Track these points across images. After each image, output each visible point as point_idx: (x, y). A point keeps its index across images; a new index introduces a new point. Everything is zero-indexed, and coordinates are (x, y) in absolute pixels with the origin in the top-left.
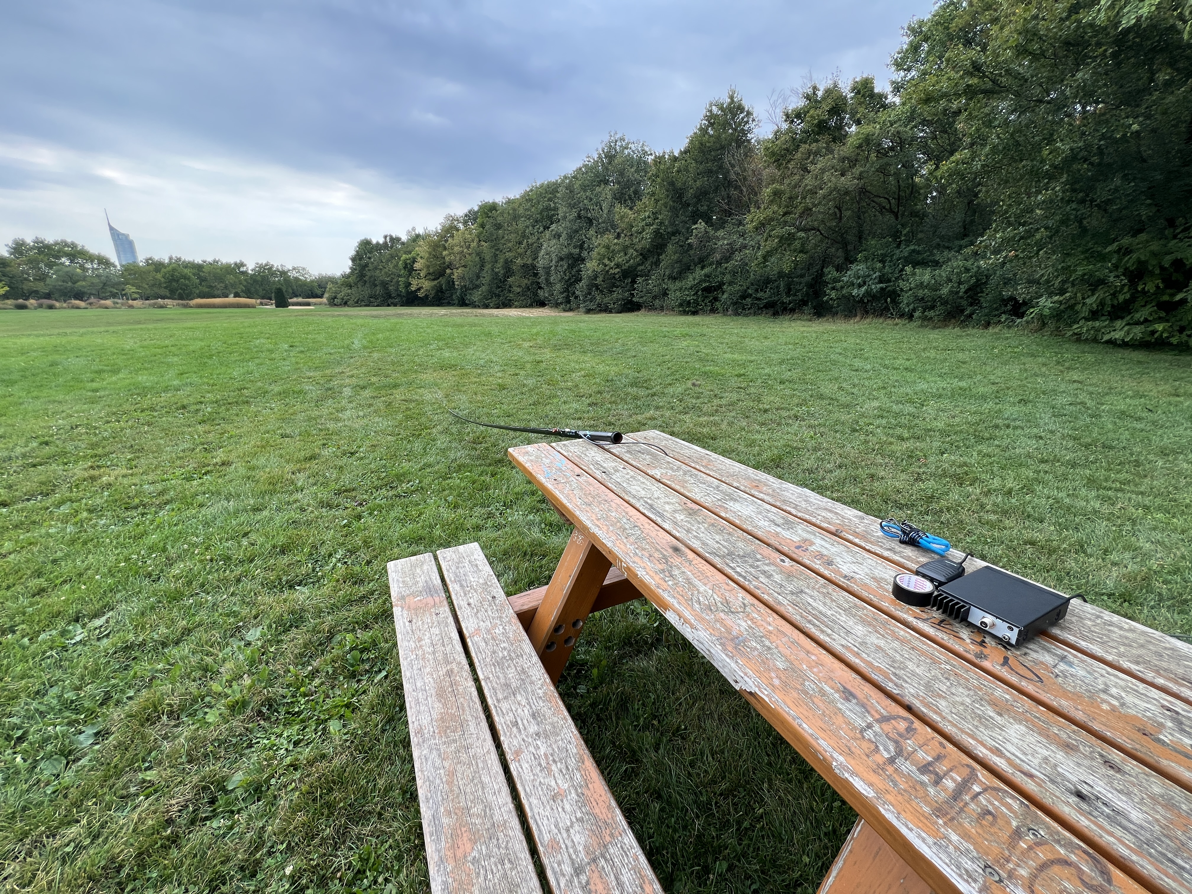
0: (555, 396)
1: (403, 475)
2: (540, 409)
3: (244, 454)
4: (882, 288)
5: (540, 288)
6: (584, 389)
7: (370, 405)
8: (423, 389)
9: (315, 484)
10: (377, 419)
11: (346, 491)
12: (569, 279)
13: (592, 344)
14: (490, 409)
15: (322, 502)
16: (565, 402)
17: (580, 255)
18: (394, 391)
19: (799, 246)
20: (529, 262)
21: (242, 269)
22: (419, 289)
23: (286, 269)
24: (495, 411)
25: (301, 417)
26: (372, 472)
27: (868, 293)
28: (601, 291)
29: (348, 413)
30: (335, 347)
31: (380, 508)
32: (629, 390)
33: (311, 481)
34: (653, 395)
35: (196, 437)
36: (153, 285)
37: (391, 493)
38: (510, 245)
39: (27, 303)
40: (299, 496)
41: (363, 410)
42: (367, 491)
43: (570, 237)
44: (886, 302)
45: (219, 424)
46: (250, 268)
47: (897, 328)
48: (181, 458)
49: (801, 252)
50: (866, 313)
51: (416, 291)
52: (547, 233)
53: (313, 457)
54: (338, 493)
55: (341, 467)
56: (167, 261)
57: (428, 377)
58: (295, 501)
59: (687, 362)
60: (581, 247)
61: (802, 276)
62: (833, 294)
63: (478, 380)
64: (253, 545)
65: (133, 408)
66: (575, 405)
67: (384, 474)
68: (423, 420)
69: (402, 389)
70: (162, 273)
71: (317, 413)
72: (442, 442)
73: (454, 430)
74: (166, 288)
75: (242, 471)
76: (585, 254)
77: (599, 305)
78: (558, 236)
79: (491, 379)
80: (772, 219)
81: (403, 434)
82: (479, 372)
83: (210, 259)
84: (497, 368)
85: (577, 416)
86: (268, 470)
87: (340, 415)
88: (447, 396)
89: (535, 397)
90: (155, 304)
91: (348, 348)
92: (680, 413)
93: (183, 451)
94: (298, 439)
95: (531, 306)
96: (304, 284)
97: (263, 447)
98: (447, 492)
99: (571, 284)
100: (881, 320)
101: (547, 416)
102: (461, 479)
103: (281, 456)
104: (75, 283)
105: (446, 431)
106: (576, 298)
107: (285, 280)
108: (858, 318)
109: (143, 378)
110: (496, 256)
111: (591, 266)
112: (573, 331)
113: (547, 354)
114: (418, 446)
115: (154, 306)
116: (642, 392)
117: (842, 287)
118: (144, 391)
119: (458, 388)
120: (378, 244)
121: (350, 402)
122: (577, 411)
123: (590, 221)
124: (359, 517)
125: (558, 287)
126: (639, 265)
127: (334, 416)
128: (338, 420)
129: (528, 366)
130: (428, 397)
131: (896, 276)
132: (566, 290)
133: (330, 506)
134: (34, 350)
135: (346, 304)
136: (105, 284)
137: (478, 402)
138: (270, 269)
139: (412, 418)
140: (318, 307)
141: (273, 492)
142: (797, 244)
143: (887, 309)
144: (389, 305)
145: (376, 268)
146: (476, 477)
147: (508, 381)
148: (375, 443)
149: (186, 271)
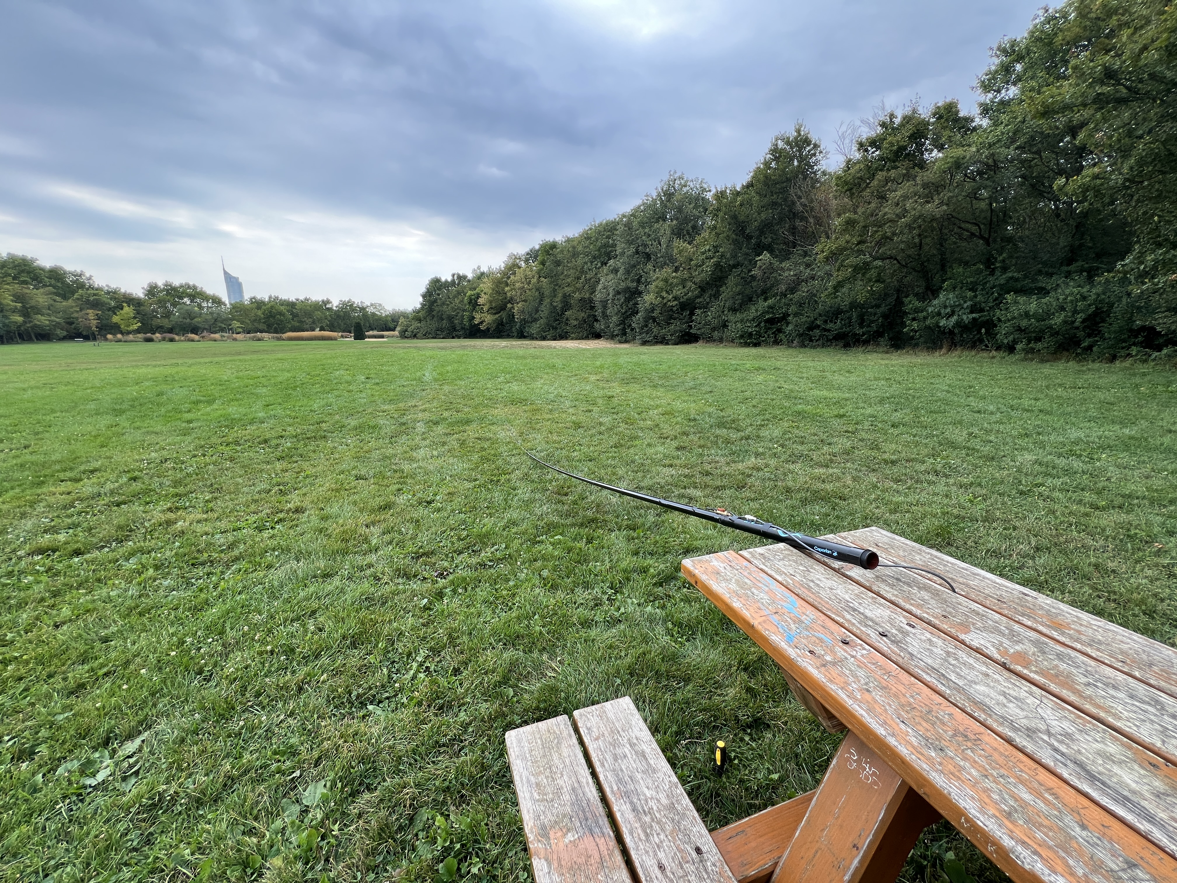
0: (636, 438)
1: (487, 535)
2: (624, 451)
3: (318, 499)
4: (974, 319)
5: (597, 320)
6: (667, 429)
7: (444, 444)
8: (495, 426)
9: (391, 543)
10: (451, 461)
11: (424, 554)
12: (626, 312)
13: (660, 378)
14: (569, 451)
15: (398, 570)
16: (649, 445)
17: (637, 288)
18: (467, 428)
19: (875, 274)
20: (587, 296)
21: (328, 306)
22: (482, 323)
23: (365, 305)
24: (575, 454)
25: (376, 454)
26: (451, 530)
27: (958, 324)
28: (658, 324)
29: (422, 452)
30: (408, 379)
31: (464, 583)
32: (718, 432)
33: (387, 538)
34: (748, 438)
35: (273, 476)
36: (254, 321)
37: (474, 560)
38: (569, 280)
39: (154, 336)
40: (372, 558)
41: (436, 449)
42: (447, 556)
43: (628, 272)
44: (979, 332)
45: (297, 462)
46: (335, 305)
47: (995, 361)
48: (256, 501)
49: (877, 281)
50: (953, 345)
51: (478, 324)
52: (605, 269)
53: (387, 506)
54: (417, 557)
55: (418, 521)
56: (267, 300)
57: (499, 412)
58: (370, 566)
59: (773, 400)
60: (639, 281)
61: (878, 306)
62: (915, 325)
63: (551, 417)
64: (320, 630)
65: (220, 441)
66: (660, 449)
67: (465, 533)
68: (500, 462)
69: (474, 425)
70: (262, 311)
71: (390, 451)
72: (524, 492)
73: (535, 476)
74: (264, 323)
75: (315, 521)
76: (642, 288)
77: (655, 337)
78: (616, 271)
79: (564, 416)
80: (845, 249)
81: (482, 479)
82: (550, 407)
83: (302, 298)
84: (568, 403)
85: (667, 462)
86: (341, 521)
87: (415, 454)
88: (521, 434)
89: (615, 439)
90: (254, 337)
91: (420, 380)
92: (787, 462)
93: (259, 492)
94: (372, 481)
95: (587, 338)
96: (380, 318)
97: (337, 490)
98: (539, 564)
99: (627, 317)
100: (973, 353)
101: (633, 462)
102: (552, 544)
103: (355, 503)
104: (192, 320)
105: (526, 477)
106: (632, 330)
107: (363, 315)
108: (944, 351)
109: (234, 410)
110: (555, 290)
111: (649, 299)
112: (637, 364)
113: (616, 389)
114: (498, 496)
115: (253, 339)
116: (734, 436)
117: (925, 318)
118: (231, 423)
119: (531, 425)
120: (446, 281)
121: (424, 439)
122: (665, 456)
123: (648, 257)
124: (440, 595)
125: (615, 319)
126: (698, 297)
127: (408, 455)
128: (412, 460)
129: (600, 401)
130: (502, 435)
131: (990, 305)
132: (623, 322)
133: (408, 576)
134: (147, 380)
135: (415, 336)
136: (216, 320)
137: (555, 442)
138: (351, 305)
139: (488, 460)
140: (390, 339)
141: (345, 552)
142: (873, 273)
143: (981, 341)
144: (453, 338)
145: (443, 304)
146: (570, 544)
147: (582, 418)
148: (452, 490)
149: (282, 308)
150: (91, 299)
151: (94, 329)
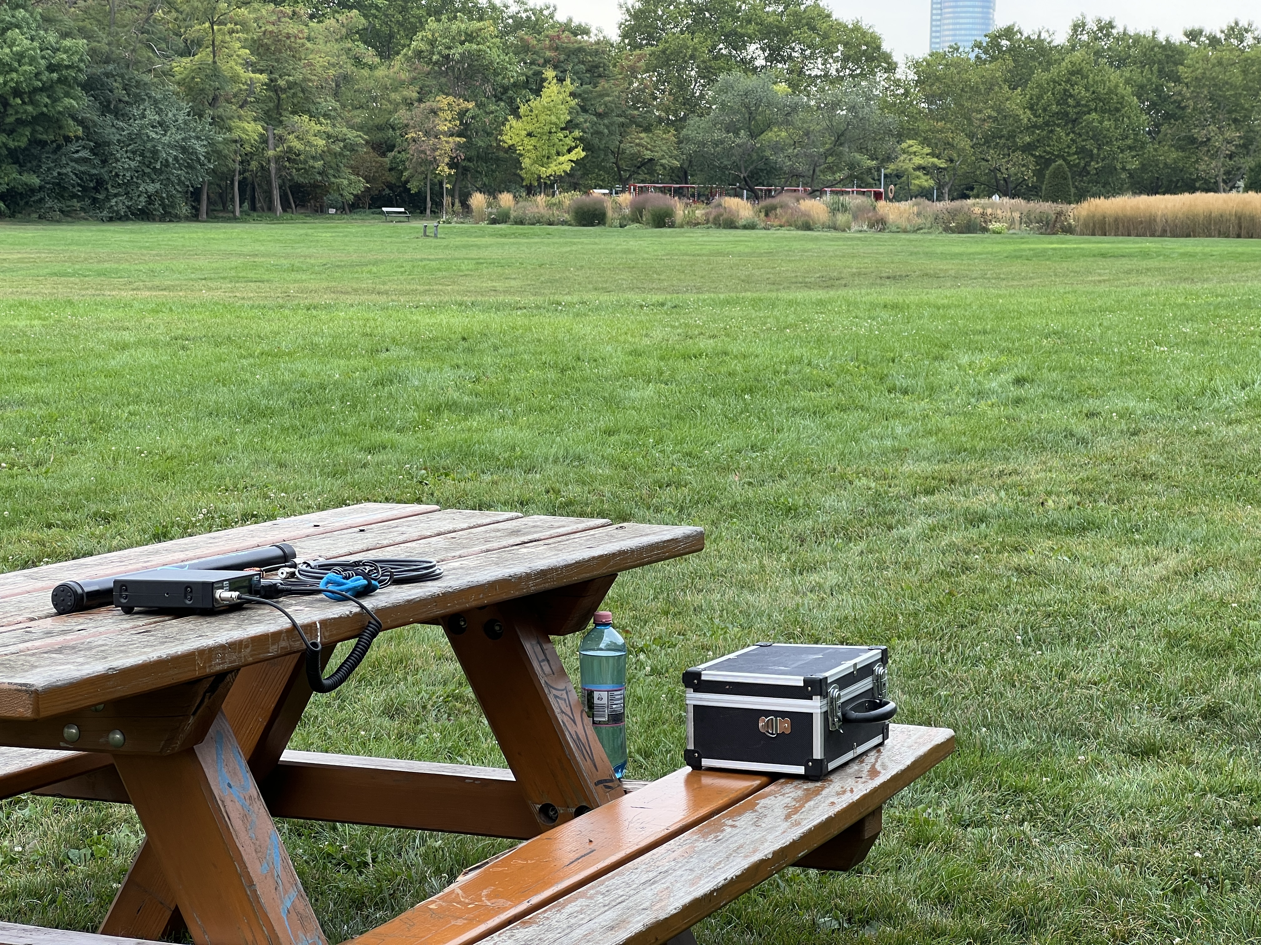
36: (989, 140)
39: (610, 202)
70: (1032, 90)
150: (457, 52)
151: (444, 170)
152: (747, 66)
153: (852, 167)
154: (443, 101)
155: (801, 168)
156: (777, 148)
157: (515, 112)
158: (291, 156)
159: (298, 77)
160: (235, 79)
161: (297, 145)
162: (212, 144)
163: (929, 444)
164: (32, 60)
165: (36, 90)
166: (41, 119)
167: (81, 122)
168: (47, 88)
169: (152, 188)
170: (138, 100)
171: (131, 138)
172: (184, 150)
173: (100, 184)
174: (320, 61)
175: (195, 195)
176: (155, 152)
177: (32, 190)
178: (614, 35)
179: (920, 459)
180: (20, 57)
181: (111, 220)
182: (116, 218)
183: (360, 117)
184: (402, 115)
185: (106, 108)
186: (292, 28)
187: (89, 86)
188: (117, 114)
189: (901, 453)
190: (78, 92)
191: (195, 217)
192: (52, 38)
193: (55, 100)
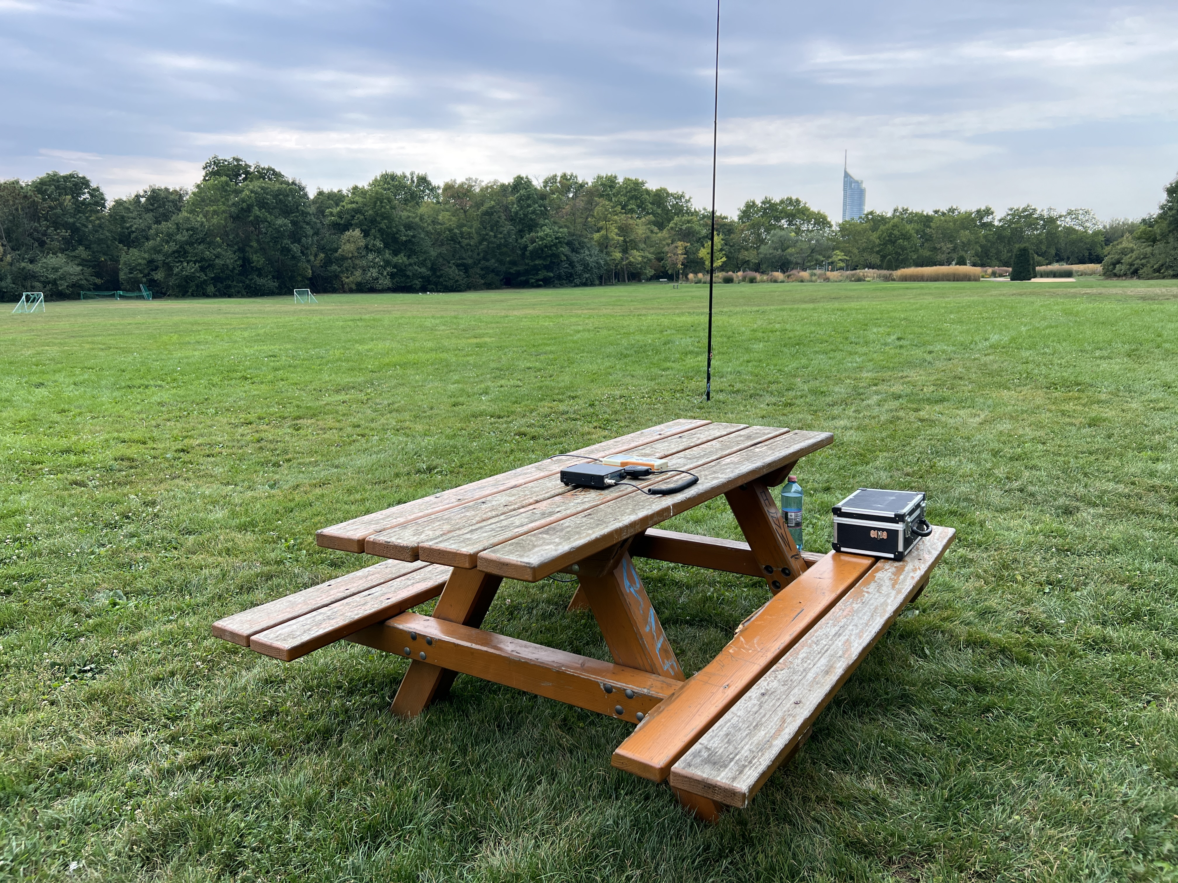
21: (985, 220)
46: (998, 217)
56: (890, 214)
70: (879, 232)
74: (878, 252)
135: (1134, 273)
140: (1085, 279)
149: (909, 227)
150: (684, 227)
151: (680, 266)
152: (781, 228)
153: (817, 260)
154: (680, 243)
155: (799, 261)
156: (791, 255)
157: (703, 246)
158: (630, 264)
159: (632, 237)
160: (613, 239)
161: (632, 260)
162: (606, 261)
163: (870, 365)
164: (551, 236)
165: (551, 246)
166: (553, 255)
167: (565, 256)
168: (555, 245)
169: (587, 276)
170: (583, 247)
171: (581, 260)
172: (597, 263)
173: (571, 275)
174: (640, 232)
175: (600, 278)
176: (588, 264)
177: (551, 278)
178: (736, 219)
179: (868, 372)
180: (547, 235)
181: (575, 286)
182: (576, 286)
183: (652, 250)
184: (666, 249)
185: (573, 250)
186: (631, 222)
187: (569, 244)
188: (577, 252)
189: (860, 368)
190: (565, 246)
191: (601, 284)
192: (556, 229)
193: (557, 249)
